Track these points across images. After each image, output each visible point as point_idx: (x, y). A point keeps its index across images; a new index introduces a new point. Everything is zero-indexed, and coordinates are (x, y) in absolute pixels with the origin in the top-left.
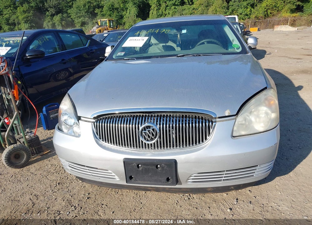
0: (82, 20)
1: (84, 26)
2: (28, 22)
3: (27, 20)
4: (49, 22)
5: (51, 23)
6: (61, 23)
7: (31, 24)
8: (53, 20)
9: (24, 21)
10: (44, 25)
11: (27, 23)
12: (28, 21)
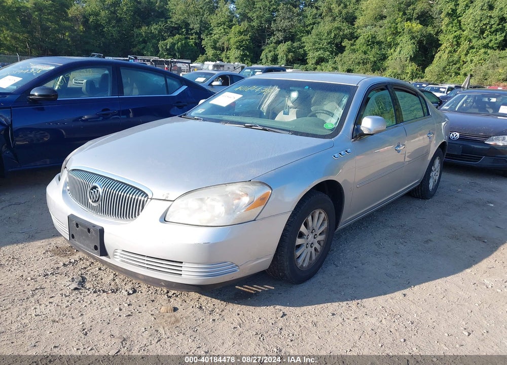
0: (319, 54)
1: (320, 65)
2: (241, 49)
3: (240, 45)
4: (270, 51)
5: (272, 53)
6: (287, 56)
7: (243, 52)
8: (276, 50)
9: (235, 46)
10: (262, 55)
11: (239, 49)
12: (241, 47)
